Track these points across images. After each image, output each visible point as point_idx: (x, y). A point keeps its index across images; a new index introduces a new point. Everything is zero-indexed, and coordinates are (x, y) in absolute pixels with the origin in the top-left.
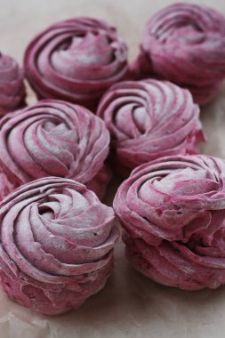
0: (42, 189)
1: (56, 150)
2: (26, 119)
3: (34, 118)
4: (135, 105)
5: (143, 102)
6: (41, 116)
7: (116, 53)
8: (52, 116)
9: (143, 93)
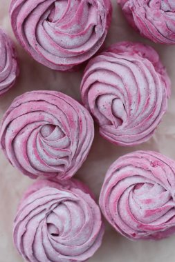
0: (47, 207)
1: (54, 161)
2: (26, 126)
3: (33, 126)
4: (114, 97)
5: (121, 97)
6: (38, 124)
7: (96, 30)
8: (47, 123)
9: (121, 86)
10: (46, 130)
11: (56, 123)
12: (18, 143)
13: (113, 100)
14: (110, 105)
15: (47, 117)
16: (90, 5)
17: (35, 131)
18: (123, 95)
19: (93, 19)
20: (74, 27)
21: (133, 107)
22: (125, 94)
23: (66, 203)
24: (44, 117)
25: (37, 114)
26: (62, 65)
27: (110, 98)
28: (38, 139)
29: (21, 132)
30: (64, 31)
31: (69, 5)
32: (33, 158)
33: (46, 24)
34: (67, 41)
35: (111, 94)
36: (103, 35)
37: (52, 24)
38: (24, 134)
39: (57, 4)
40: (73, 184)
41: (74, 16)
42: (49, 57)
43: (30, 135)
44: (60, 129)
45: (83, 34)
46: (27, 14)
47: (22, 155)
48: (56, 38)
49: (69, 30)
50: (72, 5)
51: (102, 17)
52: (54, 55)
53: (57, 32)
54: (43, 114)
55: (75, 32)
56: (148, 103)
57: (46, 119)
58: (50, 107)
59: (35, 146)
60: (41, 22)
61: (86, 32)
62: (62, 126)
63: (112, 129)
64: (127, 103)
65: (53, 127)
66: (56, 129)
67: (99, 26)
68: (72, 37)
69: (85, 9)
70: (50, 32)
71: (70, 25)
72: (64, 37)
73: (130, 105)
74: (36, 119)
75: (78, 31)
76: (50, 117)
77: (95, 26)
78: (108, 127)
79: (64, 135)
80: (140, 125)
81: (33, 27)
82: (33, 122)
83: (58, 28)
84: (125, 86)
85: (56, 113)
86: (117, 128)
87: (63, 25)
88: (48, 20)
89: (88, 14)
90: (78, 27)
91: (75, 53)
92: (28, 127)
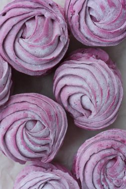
0: (36, 187)
2: (14, 123)
3: (19, 123)
4: (81, 95)
5: (87, 93)
6: (23, 120)
7: (61, 39)
8: (30, 119)
9: (85, 85)
10: (30, 125)
11: (37, 118)
12: (9, 137)
13: (81, 97)
14: (79, 102)
15: (30, 114)
16: (53, 21)
17: (22, 127)
18: (88, 92)
19: (57, 31)
20: (44, 40)
21: (98, 100)
22: (90, 91)
23: (51, 182)
24: (27, 115)
25: (22, 113)
26: (38, 71)
27: (78, 96)
28: (24, 133)
29: (10, 128)
30: (36, 44)
31: (37, 23)
32: (22, 148)
33: (21, 41)
34: (40, 51)
35: (79, 93)
36: (67, 42)
37: (26, 40)
38: (12, 130)
39: (27, 24)
40: (54, 167)
41: (42, 31)
42: (27, 66)
43: (17, 130)
44: (41, 122)
45: (51, 44)
46: (5, 35)
47: (13, 146)
48: (31, 50)
49: (40, 42)
50: (39, 23)
51: (64, 28)
52: (31, 64)
53: (31, 46)
54: (26, 112)
55: (45, 44)
56: (109, 94)
57: (29, 116)
58: (31, 106)
59: (23, 138)
60: (17, 40)
61: (54, 42)
62: (42, 120)
63: (84, 119)
64: (92, 98)
65: (35, 121)
66: (38, 123)
67: (62, 36)
68: (43, 48)
69: (50, 24)
70: (26, 46)
71: (40, 39)
72: (37, 49)
73: (95, 98)
74: (21, 117)
75: (47, 42)
76: (32, 114)
77: (59, 37)
78: (81, 119)
79: (45, 127)
80: (105, 112)
81: (12, 45)
82: (19, 120)
83: (31, 43)
84: (89, 84)
85: (37, 111)
86: (88, 117)
87: (34, 39)
88: (22, 37)
89: (53, 28)
90: (47, 39)
91: (47, 60)
92: (15, 123)
